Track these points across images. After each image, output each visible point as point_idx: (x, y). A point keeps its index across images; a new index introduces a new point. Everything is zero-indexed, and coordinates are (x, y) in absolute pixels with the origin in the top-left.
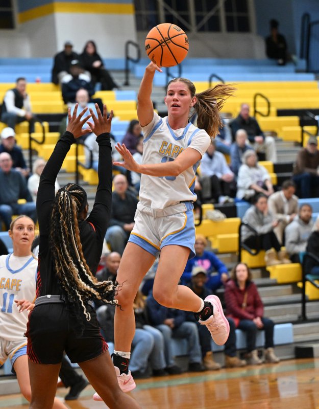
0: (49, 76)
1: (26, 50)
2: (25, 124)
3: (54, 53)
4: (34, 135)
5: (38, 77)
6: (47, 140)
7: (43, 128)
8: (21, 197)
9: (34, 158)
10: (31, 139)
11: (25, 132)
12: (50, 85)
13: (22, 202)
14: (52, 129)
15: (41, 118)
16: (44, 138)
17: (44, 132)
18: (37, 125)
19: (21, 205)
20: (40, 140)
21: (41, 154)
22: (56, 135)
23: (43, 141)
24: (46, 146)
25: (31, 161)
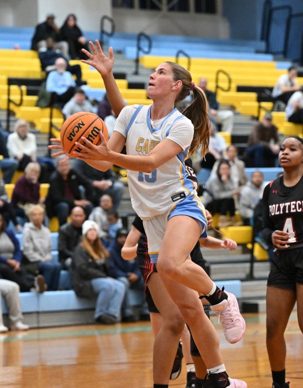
0: (29, 44)
4: (12, 97)
5: (17, 45)
6: (24, 103)
7: (22, 91)
9: (12, 118)
10: (9, 101)
11: (4, 94)
14: (29, 93)
16: (22, 100)
17: (22, 95)
18: (16, 88)
20: (18, 102)
21: (18, 115)
22: (34, 98)
23: (20, 104)
24: (23, 108)
25: (8, 121)
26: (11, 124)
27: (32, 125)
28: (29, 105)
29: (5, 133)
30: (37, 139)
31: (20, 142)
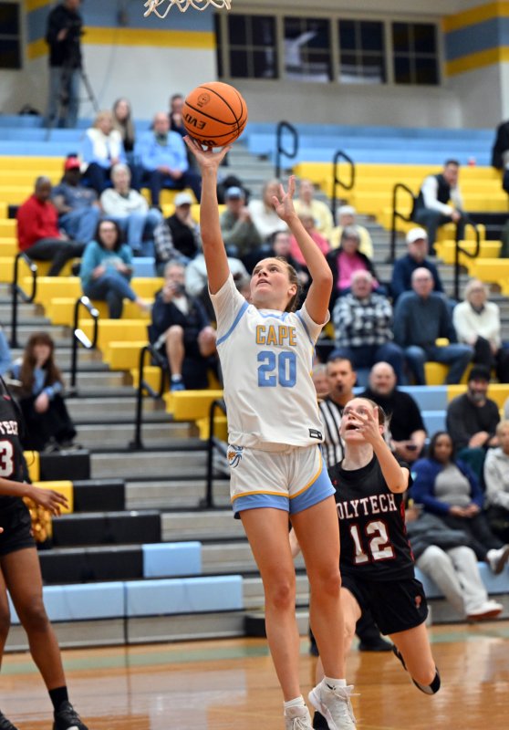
0: (488, 156)
1: (455, 117)
2: (451, 227)
3: (497, 123)
4: (462, 244)
5: (472, 158)
6: (482, 252)
7: (478, 234)
8: (441, 335)
9: (462, 278)
10: (458, 249)
11: (450, 239)
12: (490, 170)
13: (442, 342)
14: (490, 236)
15: (476, 218)
16: (478, 248)
17: (478, 240)
18: (469, 229)
19: (440, 349)
20: (472, 251)
21: (473, 272)
22: (496, 245)
23: (477, 254)
24: (480, 261)
25: (457, 282)
26: (461, 287)
27: (496, 287)
28: (490, 256)
29: (449, 303)
30: (502, 310)
31: (473, 318)
